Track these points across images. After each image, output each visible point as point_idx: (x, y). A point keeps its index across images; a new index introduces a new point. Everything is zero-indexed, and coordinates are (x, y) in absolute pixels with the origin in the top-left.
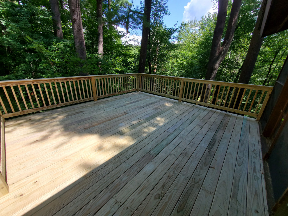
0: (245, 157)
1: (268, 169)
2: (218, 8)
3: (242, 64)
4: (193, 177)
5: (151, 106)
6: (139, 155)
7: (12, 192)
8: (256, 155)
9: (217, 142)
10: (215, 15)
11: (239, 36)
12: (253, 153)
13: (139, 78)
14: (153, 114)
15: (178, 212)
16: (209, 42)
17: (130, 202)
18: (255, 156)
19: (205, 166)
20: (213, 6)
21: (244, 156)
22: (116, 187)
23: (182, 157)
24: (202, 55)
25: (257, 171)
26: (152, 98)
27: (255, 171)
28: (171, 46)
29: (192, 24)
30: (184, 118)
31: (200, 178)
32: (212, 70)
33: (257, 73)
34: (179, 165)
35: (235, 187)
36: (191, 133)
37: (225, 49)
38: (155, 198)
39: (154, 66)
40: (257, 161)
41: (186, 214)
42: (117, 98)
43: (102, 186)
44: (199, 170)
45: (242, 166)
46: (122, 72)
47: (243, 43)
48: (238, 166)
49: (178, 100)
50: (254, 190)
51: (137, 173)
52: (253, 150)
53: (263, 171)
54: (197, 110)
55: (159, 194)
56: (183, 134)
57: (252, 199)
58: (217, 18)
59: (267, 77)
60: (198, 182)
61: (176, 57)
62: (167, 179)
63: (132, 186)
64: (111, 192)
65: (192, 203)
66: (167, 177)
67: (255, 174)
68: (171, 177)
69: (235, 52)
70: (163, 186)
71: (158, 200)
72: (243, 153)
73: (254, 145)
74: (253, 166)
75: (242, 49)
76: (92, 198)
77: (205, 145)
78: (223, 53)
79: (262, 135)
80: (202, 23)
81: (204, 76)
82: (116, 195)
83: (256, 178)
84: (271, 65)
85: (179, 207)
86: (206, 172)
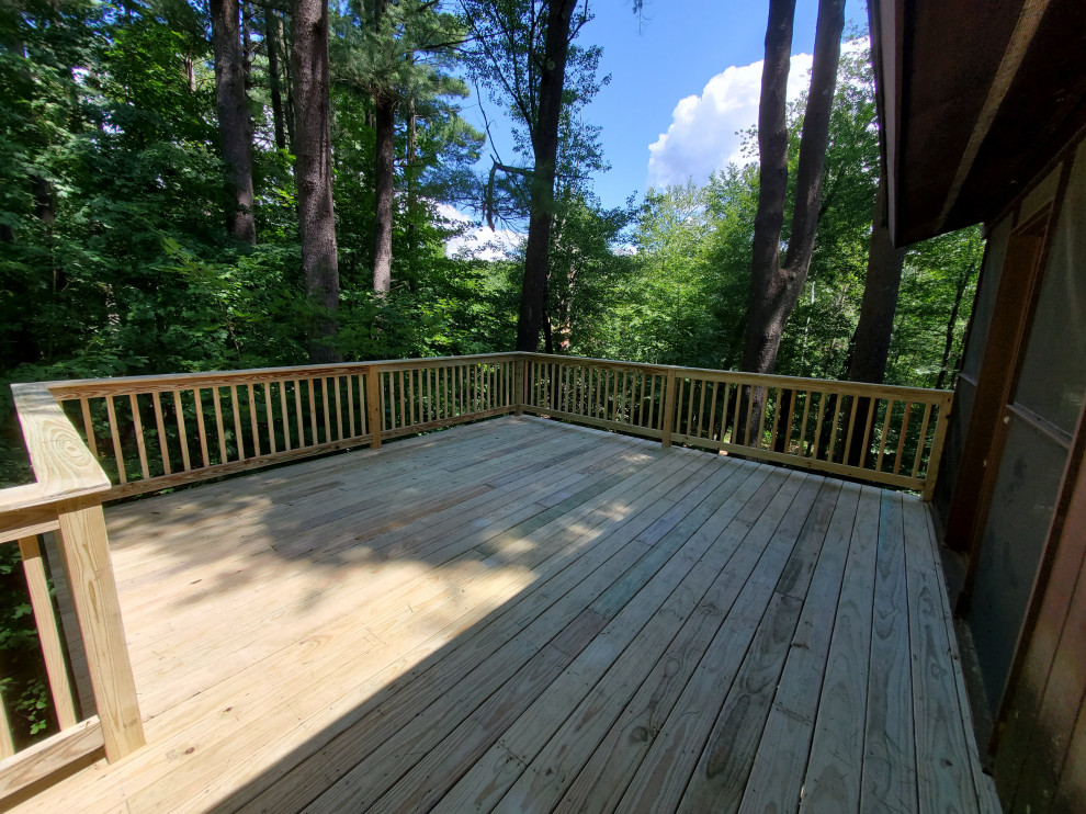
0: (897, 611)
1: (971, 640)
2: (758, 151)
3: (856, 322)
4: (743, 676)
5: (572, 461)
6: (558, 616)
7: (154, 742)
8: (931, 605)
9: (804, 570)
10: (751, 171)
11: (834, 236)
12: (921, 598)
13: (521, 371)
14: (582, 489)
15: (710, 776)
16: (741, 250)
17: (556, 752)
18: (929, 610)
19: (776, 642)
20: (743, 147)
21: (895, 609)
22: (501, 711)
23: (701, 618)
24: (723, 294)
25: (938, 650)
26: (571, 436)
27: (931, 650)
28: (619, 263)
29: (682, 195)
30: (688, 499)
31: (765, 679)
32: (762, 341)
33: (911, 350)
34: (693, 643)
35: (876, 698)
36: (717, 544)
37: (795, 275)
38: (633, 740)
39: (561, 329)
40: (935, 622)
41: (737, 780)
42: (448, 438)
43: (452, 713)
44: (758, 655)
45: (889, 639)
46: (455, 349)
47: (851, 255)
48: (877, 637)
49: (659, 440)
50: (934, 705)
51: (561, 670)
52: (920, 590)
53: (955, 651)
54: (727, 472)
55: (644, 729)
56: (693, 549)
57: (931, 730)
58: (758, 180)
59: (945, 363)
60: (760, 690)
61: (636, 298)
62: (660, 684)
63: (553, 705)
64: (485, 728)
65: (750, 750)
66: (660, 679)
67: (933, 660)
68: (674, 679)
69: (829, 283)
70: (653, 704)
71: (643, 746)
72: (892, 602)
73: (920, 577)
74: (925, 637)
75: (851, 275)
76: (430, 748)
77: (767, 580)
78: (789, 287)
79: (945, 544)
80: (712, 194)
81: (735, 363)
82: (505, 736)
83: (937, 671)
84: (951, 324)
85: (712, 762)
86: (781, 660)
